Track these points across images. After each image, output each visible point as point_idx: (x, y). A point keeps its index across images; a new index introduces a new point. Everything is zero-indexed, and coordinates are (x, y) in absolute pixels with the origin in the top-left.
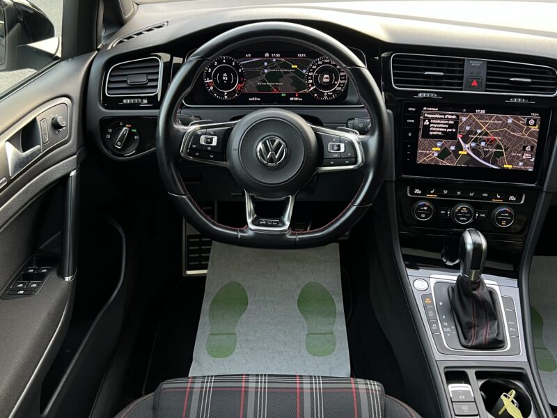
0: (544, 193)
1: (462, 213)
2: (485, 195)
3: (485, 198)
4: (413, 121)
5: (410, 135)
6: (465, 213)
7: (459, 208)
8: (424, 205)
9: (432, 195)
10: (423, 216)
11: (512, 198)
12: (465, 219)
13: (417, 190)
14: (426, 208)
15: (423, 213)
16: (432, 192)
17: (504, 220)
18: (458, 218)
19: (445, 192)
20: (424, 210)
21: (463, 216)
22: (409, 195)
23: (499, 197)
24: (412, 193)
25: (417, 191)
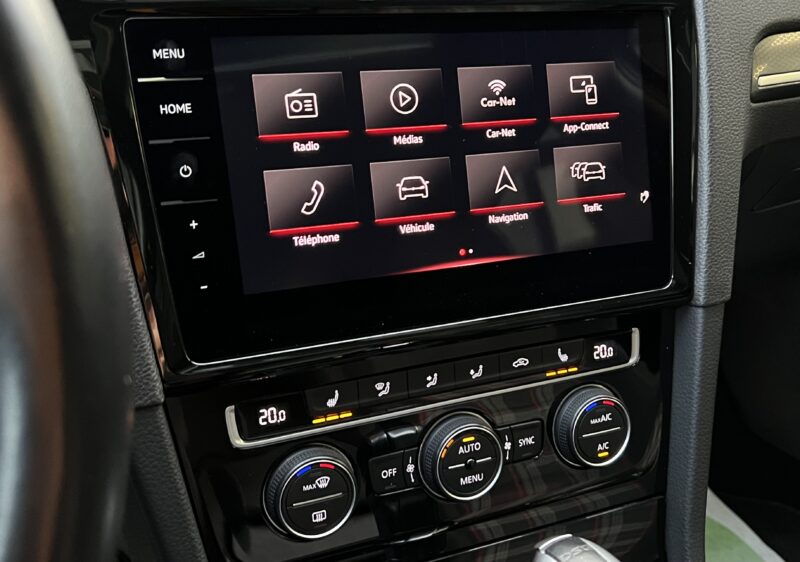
0: (700, 313)
1: (464, 458)
2: (522, 362)
3: (523, 375)
4: (186, 108)
5: (186, 171)
6: (474, 455)
7: (448, 441)
8: (316, 471)
9: (334, 417)
10: (319, 517)
11: (603, 351)
12: (477, 478)
13: (266, 413)
14: (323, 482)
15: (317, 507)
16: (331, 403)
17: (601, 439)
18: (452, 480)
19: (383, 388)
20: (318, 492)
21: (470, 470)
22: (239, 442)
23: (564, 358)
24: (249, 429)
25: (270, 415)
